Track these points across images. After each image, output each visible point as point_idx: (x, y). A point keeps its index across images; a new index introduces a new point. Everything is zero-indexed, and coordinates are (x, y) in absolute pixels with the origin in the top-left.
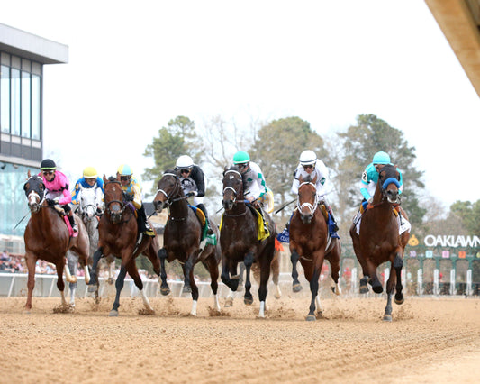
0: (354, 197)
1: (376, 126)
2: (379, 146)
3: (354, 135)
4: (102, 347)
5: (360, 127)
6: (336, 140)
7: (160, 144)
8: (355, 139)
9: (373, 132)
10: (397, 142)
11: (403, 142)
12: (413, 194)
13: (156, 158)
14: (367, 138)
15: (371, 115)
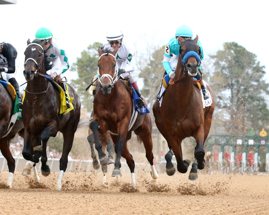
0: (221, 101)
1: (238, 51)
2: (239, 65)
3: (221, 57)
4: (39, 208)
5: (225, 51)
6: (208, 61)
7: (82, 62)
8: (222, 60)
9: (235, 55)
10: (252, 63)
11: (256, 62)
12: (263, 100)
13: (79, 72)
14: (230, 59)
15: (233, 43)
